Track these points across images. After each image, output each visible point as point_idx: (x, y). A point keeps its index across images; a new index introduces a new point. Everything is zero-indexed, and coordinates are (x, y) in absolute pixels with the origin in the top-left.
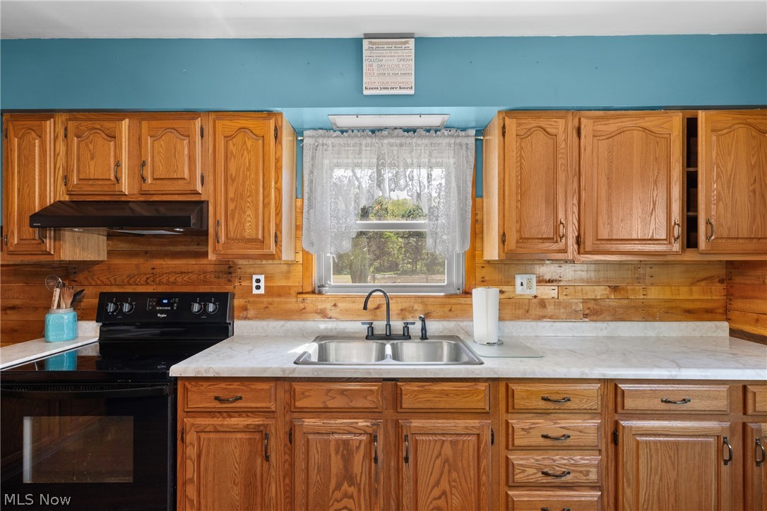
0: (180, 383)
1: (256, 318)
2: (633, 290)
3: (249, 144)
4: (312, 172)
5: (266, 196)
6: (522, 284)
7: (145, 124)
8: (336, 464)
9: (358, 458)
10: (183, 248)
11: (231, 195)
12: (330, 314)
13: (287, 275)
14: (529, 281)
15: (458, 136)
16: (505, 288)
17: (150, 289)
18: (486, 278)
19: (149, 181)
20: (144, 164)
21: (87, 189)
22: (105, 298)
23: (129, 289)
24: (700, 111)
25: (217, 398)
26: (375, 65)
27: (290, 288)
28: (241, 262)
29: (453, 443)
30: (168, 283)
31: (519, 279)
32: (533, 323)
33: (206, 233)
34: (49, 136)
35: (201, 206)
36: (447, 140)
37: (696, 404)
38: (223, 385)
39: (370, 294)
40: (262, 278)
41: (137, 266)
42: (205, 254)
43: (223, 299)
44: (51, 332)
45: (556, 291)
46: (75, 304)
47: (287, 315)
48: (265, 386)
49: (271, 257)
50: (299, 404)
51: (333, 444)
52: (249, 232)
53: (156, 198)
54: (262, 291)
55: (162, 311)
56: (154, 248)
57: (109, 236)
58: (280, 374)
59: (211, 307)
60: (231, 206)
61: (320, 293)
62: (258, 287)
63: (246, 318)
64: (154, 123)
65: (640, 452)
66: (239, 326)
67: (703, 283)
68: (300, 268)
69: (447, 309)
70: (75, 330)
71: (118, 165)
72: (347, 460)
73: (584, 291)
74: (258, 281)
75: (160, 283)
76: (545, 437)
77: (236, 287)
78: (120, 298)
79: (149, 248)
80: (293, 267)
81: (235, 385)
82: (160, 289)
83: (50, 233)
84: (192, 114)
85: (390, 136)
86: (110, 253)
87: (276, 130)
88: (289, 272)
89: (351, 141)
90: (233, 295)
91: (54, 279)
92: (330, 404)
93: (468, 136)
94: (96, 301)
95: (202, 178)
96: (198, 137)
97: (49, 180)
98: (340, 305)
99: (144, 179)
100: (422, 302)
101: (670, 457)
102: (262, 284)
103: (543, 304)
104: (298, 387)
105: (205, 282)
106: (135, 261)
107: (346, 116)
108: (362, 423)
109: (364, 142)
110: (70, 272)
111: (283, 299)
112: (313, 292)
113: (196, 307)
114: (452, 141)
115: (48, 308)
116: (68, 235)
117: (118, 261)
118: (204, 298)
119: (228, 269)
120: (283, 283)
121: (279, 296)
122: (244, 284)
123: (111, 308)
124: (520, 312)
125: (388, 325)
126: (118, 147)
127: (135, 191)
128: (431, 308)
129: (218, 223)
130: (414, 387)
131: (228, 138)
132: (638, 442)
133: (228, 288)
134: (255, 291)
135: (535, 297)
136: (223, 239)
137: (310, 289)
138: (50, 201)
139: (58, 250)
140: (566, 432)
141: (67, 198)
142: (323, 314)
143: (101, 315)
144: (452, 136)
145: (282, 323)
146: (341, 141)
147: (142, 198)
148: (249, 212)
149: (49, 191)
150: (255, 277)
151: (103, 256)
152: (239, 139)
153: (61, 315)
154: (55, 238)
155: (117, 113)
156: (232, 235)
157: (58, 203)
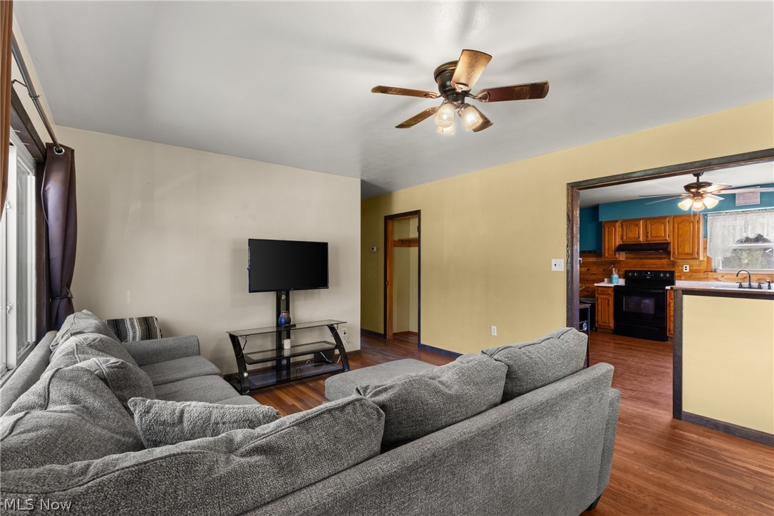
1: (685, 279)
3: (687, 225)
7: (648, 222)
11: (679, 240)
12: (720, 279)
13: (700, 265)
17: (643, 269)
19: (650, 237)
20: (648, 233)
21: (629, 241)
22: (627, 271)
23: (636, 269)
26: (741, 197)
27: (701, 270)
28: (681, 261)
33: (669, 252)
34: (617, 227)
35: (668, 244)
40: (688, 266)
43: (671, 273)
44: (613, 281)
46: (619, 274)
49: (694, 259)
52: (686, 251)
53: (651, 242)
54: (688, 270)
55: (648, 276)
56: (644, 256)
59: (668, 275)
60: (680, 244)
61: (715, 272)
62: (686, 269)
63: (680, 280)
64: (652, 221)
66: (678, 282)
68: (705, 263)
70: (619, 280)
71: (639, 233)
75: (646, 268)
77: (677, 269)
79: (641, 257)
80: (702, 263)
83: (617, 253)
84: (664, 217)
86: (626, 258)
87: (698, 219)
90: (676, 272)
91: (614, 265)
94: (624, 273)
95: (669, 236)
96: (667, 224)
97: (617, 239)
98: (725, 276)
99: (648, 237)
100: (770, 276)
102: (688, 268)
105: (664, 267)
106: (636, 261)
110: (618, 263)
111: (697, 274)
112: (712, 272)
113: (662, 275)
117: (630, 261)
118: (665, 272)
119: (675, 263)
120: (697, 268)
121: (696, 272)
122: (680, 268)
123: (630, 274)
125: (750, 284)
126: (639, 228)
127: (645, 241)
129: (674, 249)
131: (679, 223)
133: (674, 270)
134: (685, 271)
137: (710, 271)
138: (617, 244)
139: (618, 257)
141: (621, 243)
143: (625, 277)
147: (647, 243)
148: (687, 246)
149: (617, 242)
150: (685, 266)
152: (683, 224)
153: (615, 276)
154: (619, 254)
155: (639, 220)
156: (680, 252)
157: (620, 245)
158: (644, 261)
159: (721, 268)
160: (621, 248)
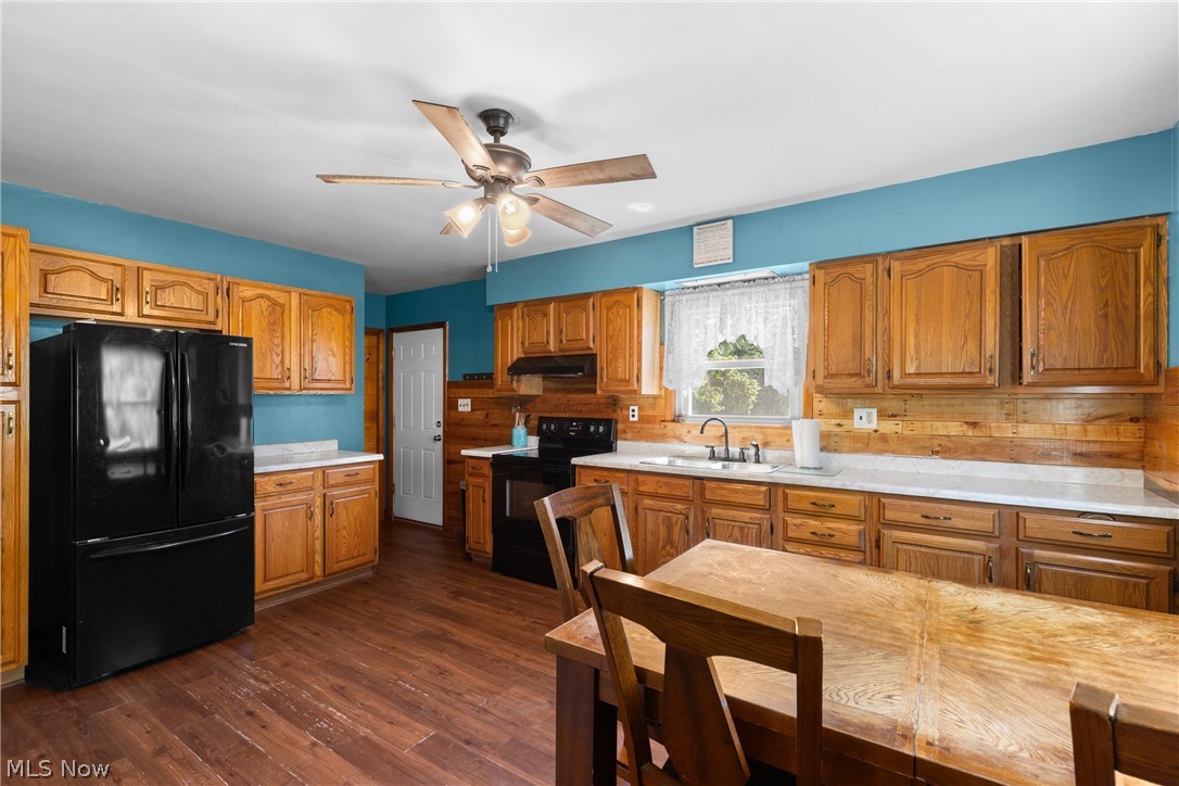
0: (577, 469)
1: (631, 440)
2: (999, 427)
3: (621, 312)
4: (670, 325)
5: (631, 348)
6: (861, 418)
7: (562, 304)
8: (663, 531)
9: (676, 529)
10: (584, 386)
11: (610, 349)
12: (685, 439)
13: (653, 406)
14: (869, 415)
15: (794, 280)
16: (843, 422)
17: (567, 415)
18: (824, 412)
19: (564, 342)
20: (561, 331)
21: (533, 349)
22: (542, 420)
23: (554, 415)
24: (1023, 237)
25: (596, 480)
26: (702, 245)
27: (655, 417)
28: (623, 396)
29: (741, 528)
30: (577, 411)
31: (857, 413)
32: (872, 457)
33: (596, 375)
34: (515, 318)
35: (593, 357)
36: (783, 286)
37: (958, 523)
38: (599, 472)
39: (706, 423)
40: (636, 408)
41: (559, 400)
42: (594, 391)
43: (609, 423)
44: (515, 441)
45: (900, 426)
46: (526, 424)
47: (653, 438)
48: (621, 475)
49: (635, 392)
50: (641, 489)
51: (661, 518)
52: (620, 375)
53: (568, 353)
54: (636, 419)
55: (573, 431)
56: (569, 386)
57: (544, 378)
58: (629, 468)
59: (601, 429)
60: (610, 356)
61: (678, 422)
62: (633, 416)
63: (625, 439)
64: (567, 304)
65: (900, 558)
66: (620, 444)
67: (1104, 422)
68: (663, 401)
69: (785, 440)
70: (526, 441)
71: (548, 333)
72: (669, 529)
73: (934, 427)
74: (633, 411)
75: (572, 411)
76: (814, 533)
77: (619, 415)
78: (550, 420)
79: (566, 386)
80: (658, 401)
81: (605, 473)
82: (572, 415)
83: (515, 378)
84: (586, 296)
85: (733, 288)
86: (544, 389)
87: (638, 300)
88: (655, 404)
89: (701, 296)
90: (617, 422)
91: (516, 407)
92: (659, 491)
93: (803, 280)
94: (536, 422)
95: (594, 338)
96: (591, 310)
97: (515, 345)
98: (692, 431)
99: (561, 341)
100: (761, 432)
101: (930, 566)
102: (636, 413)
103: (884, 438)
104: (640, 477)
105: (599, 411)
106: (558, 395)
107: (690, 282)
108: (679, 506)
109: (711, 295)
110: (524, 402)
111: (650, 426)
112: (674, 421)
113: (592, 429)
114: (788, 285)
115: (513, 426)
116: (524, 378)
117: (549, 395)
118: (598, 422)
119: (614, 402)
120: (651, 413)
121: (648, 423)
122: (624, 413)
123: (545, 427)
124: (859, 445)
125: (727, 450)
126: (548, 322)
127: (557, 349)
128: (770, 438)
129: (602, 368)
130: (714, 484)
131: (609, 309)
132: (898, 549)
133: (614, 416)
134: (631, 419)
135: (876, 431)
136: (605, 380)
137: (670, 418)
138: (515, 359)
139: (519, 388)
140: (832, 533)
141: (523, 356)
142: (680, 439)
143: (539, 432)
144: (787, 281)
145: (649, 444)
146: (693, 296)
147: (560, 354)
148: (620, 360)
149: (514, 352)
150: (631, 408)
151: (540, 392)
152: (614, 310)
153: (519, 431)
154: (518, 381)
155: (548, 301)
156: (610, 376)
157: (519, 359)
158: (571, 396)
159: (690, 413)
160: (520, 368)
